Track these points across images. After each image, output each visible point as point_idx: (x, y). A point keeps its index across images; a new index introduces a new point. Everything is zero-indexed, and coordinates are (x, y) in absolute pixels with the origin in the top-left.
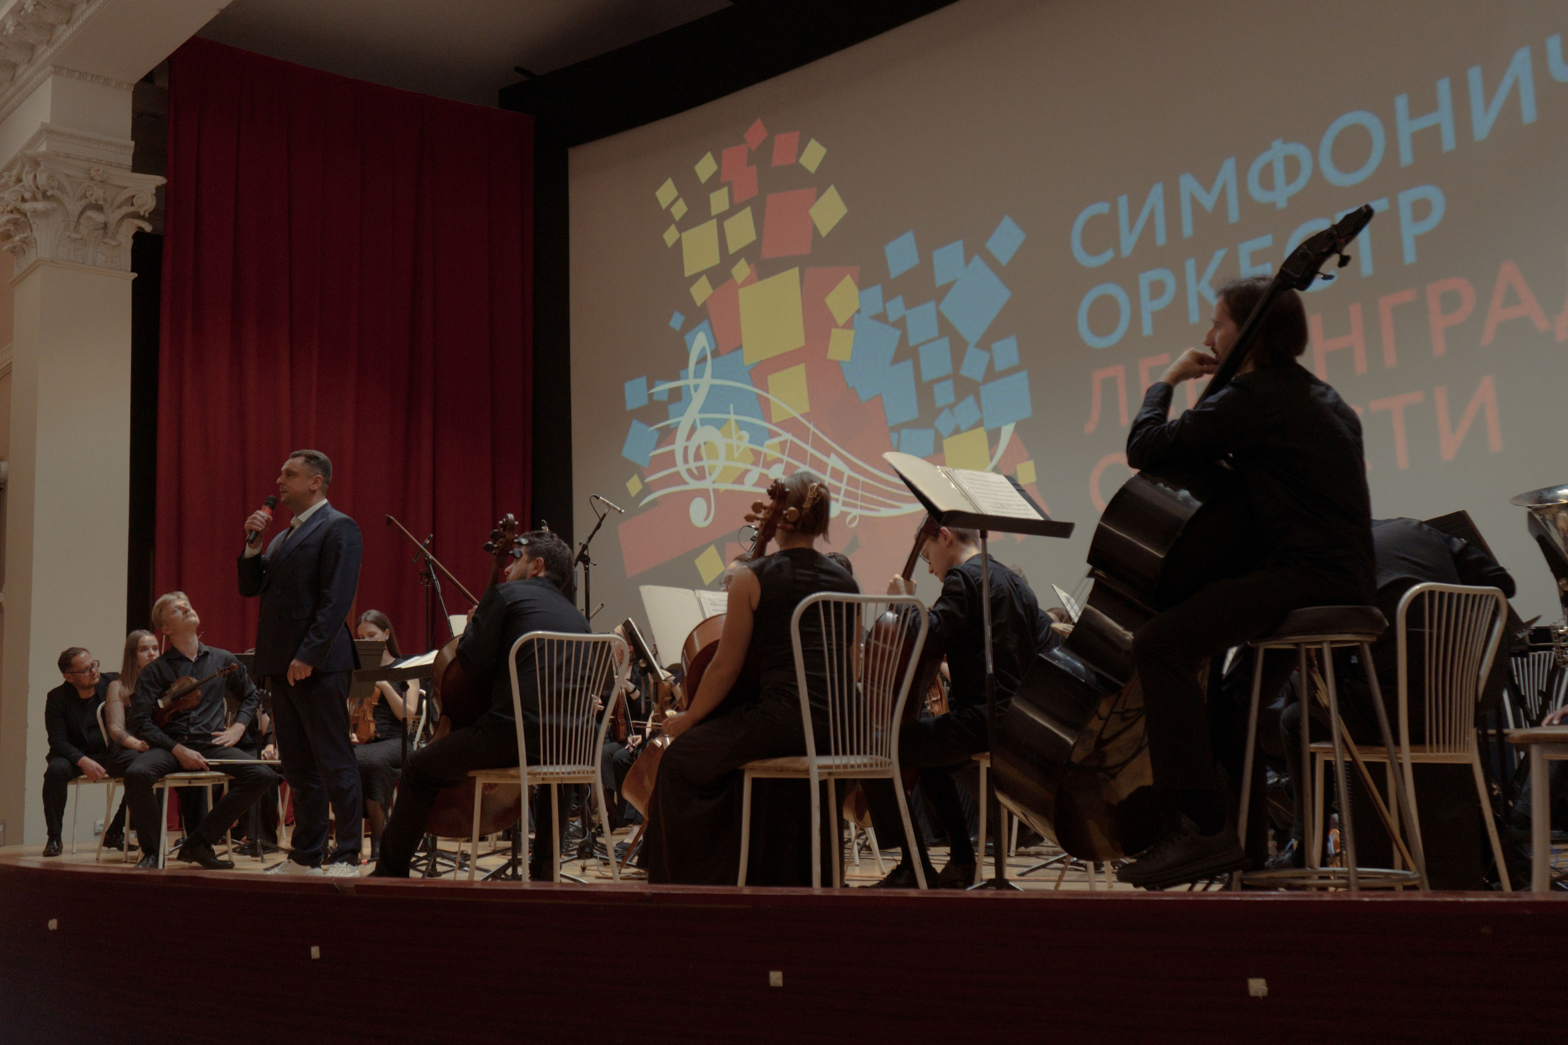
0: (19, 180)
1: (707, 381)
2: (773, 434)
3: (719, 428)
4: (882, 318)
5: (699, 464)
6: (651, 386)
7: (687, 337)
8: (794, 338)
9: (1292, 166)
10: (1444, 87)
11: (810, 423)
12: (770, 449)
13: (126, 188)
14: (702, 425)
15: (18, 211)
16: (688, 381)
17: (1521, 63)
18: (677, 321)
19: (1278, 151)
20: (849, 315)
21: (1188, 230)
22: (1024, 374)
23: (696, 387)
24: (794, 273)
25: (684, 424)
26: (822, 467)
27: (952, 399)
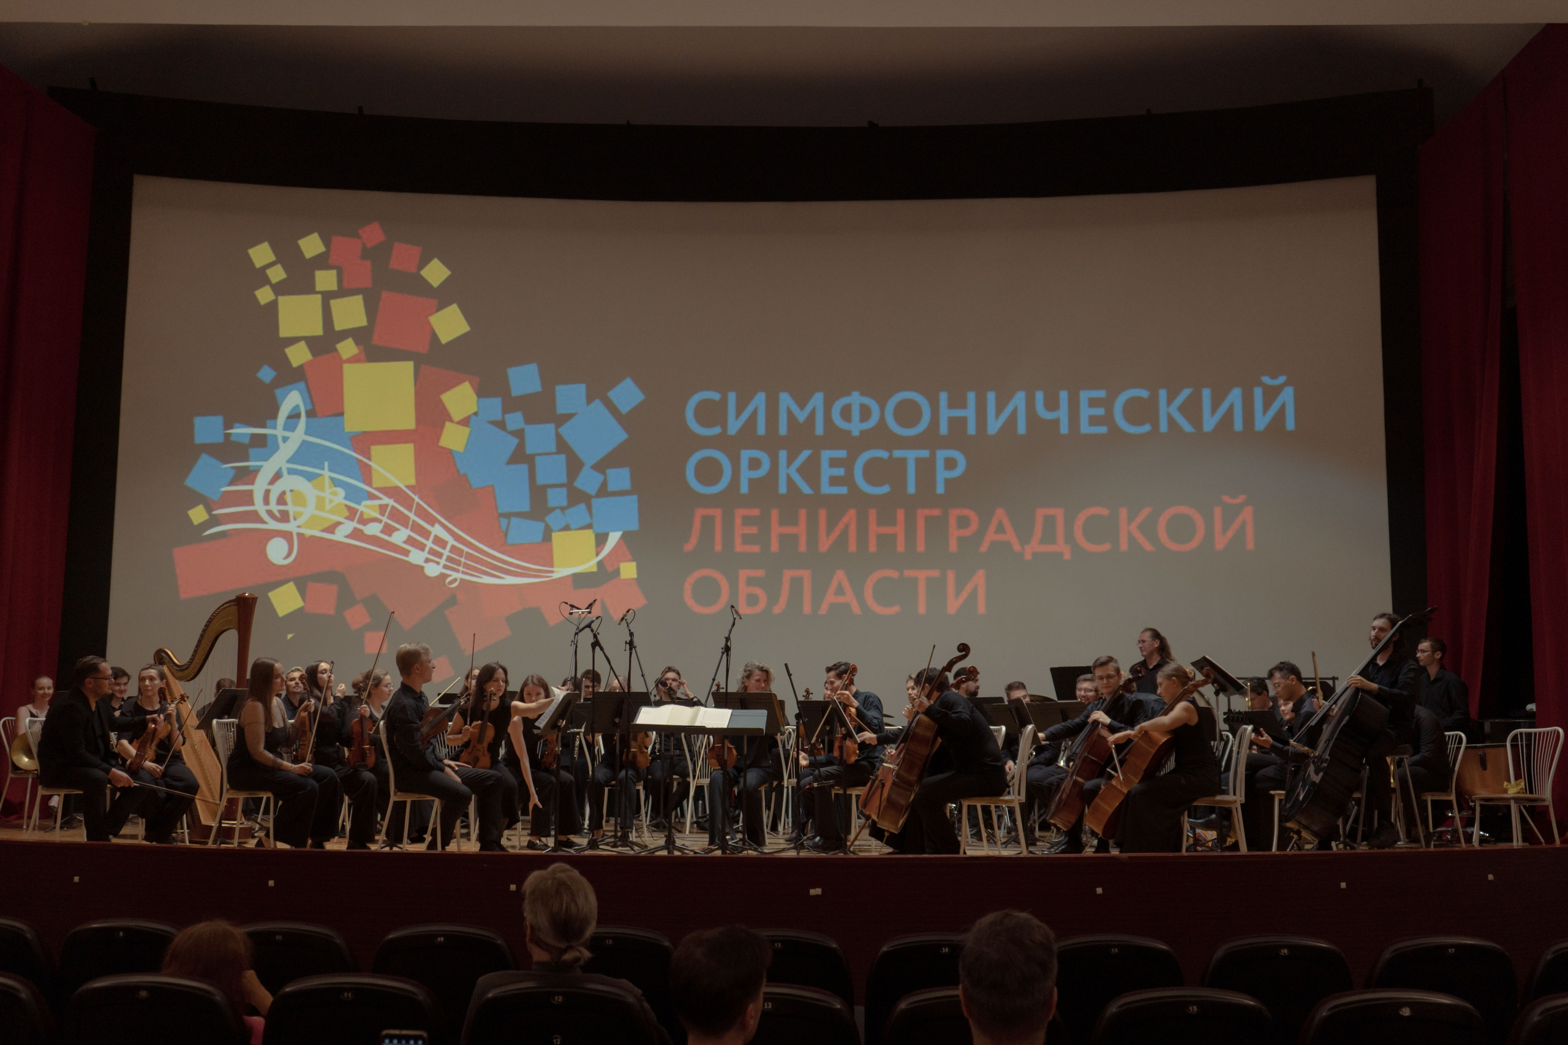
1: (299, 435)
2: (372, 497)
3: (309, 480)
4: (501, 425)
5: (283, 508)
6: (228, 425)
7: (279, 392)
8: (404, 420)
9: (865, 412)
10: (971, 397)
11: (415, 494)
12: (368, 508)
14: (287, 472)
16: (277, 430)
17: (1019, 400)
18: (269, 376)
19: (856, 399)
20: (466, 415)
21: (783, 430)
22: (634, 498)
23: (285, 439)
24: (408, 366)
25: (268, 469)
26: (426, 534)
27: (564, 503)
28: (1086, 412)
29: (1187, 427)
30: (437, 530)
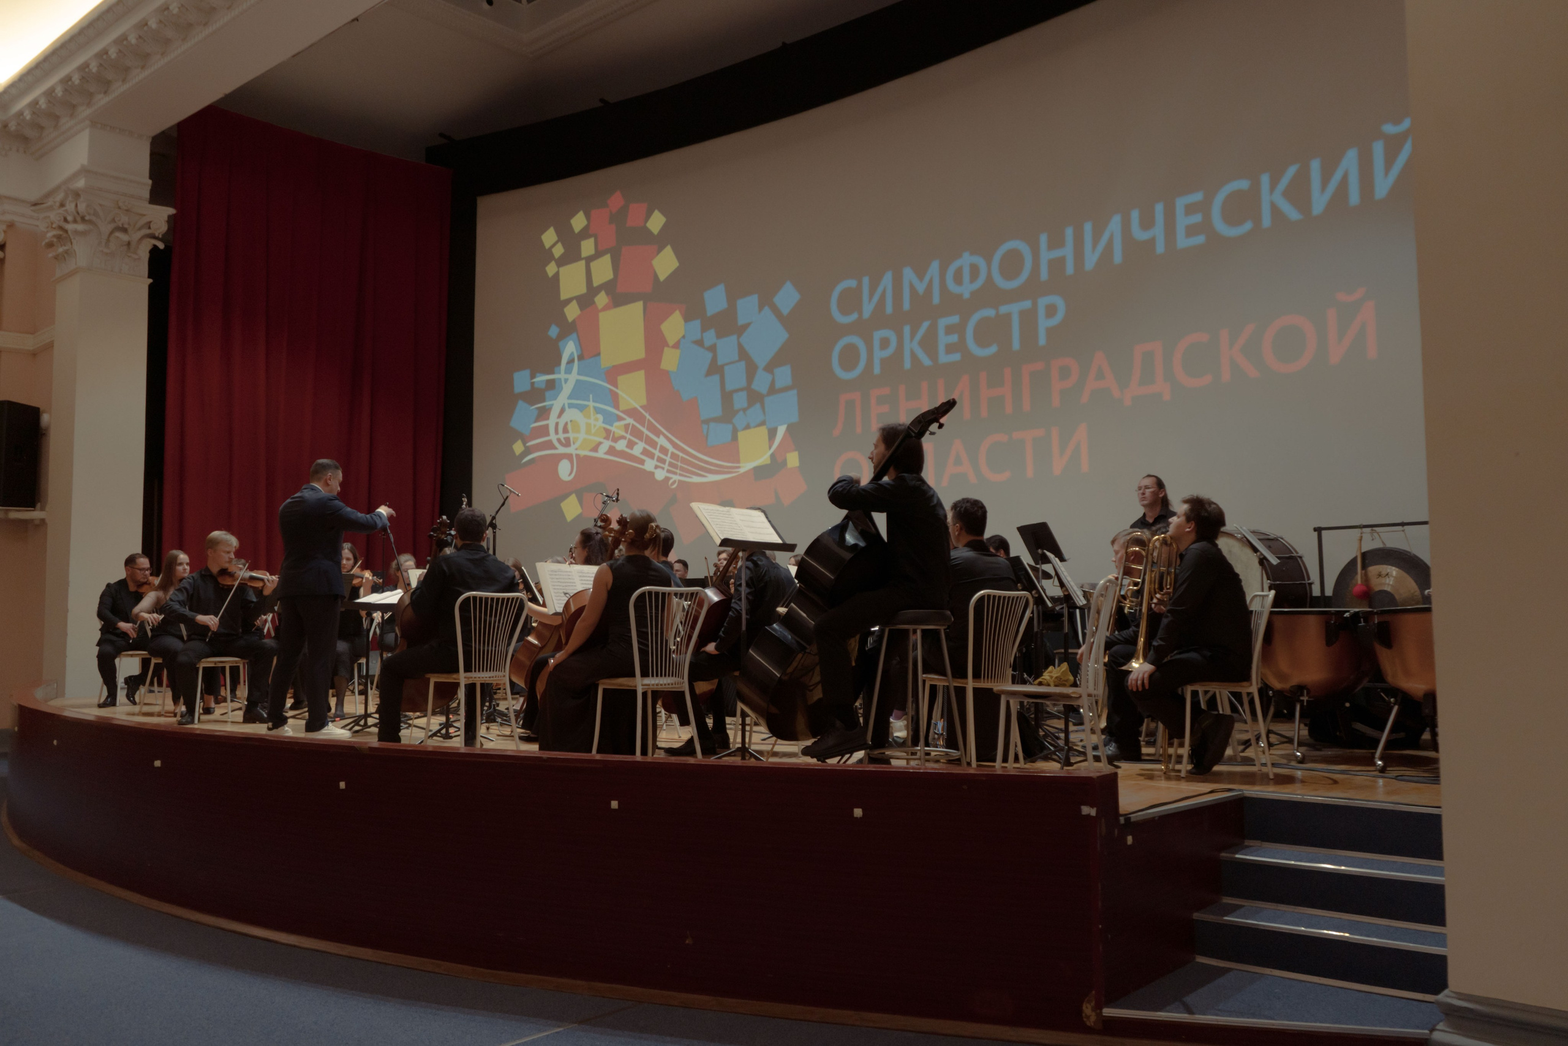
0: (62, 205)
1: (574, 377)
2: (620, 419)
3: (581, 411)
4: (700, 343)
5: (566, 435)
6: (533, 376)
7: (561, 344)
8: (637, 350)
9: (975, 271)
10: (1069, 232)
11: (646, 412)
12: (617, 428)
13: (145, 215)
14: (569, 407)
15: (61, 228)
16: (560, 375)
17: (1115, 224)
18: (554, 331)
19: (966, 260)
20: (676, 340)
21: (906, 306)
22: (795, 392)
23: (566, 380)
24: (638, 306)
25: (556, 405)
26: (653, 444)
27: (745, 405)
28: (1182, 222)
29: (1293, 214)
30: (662, 441)
